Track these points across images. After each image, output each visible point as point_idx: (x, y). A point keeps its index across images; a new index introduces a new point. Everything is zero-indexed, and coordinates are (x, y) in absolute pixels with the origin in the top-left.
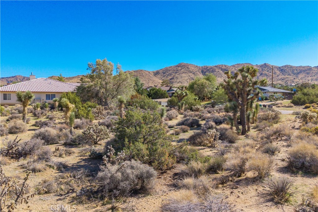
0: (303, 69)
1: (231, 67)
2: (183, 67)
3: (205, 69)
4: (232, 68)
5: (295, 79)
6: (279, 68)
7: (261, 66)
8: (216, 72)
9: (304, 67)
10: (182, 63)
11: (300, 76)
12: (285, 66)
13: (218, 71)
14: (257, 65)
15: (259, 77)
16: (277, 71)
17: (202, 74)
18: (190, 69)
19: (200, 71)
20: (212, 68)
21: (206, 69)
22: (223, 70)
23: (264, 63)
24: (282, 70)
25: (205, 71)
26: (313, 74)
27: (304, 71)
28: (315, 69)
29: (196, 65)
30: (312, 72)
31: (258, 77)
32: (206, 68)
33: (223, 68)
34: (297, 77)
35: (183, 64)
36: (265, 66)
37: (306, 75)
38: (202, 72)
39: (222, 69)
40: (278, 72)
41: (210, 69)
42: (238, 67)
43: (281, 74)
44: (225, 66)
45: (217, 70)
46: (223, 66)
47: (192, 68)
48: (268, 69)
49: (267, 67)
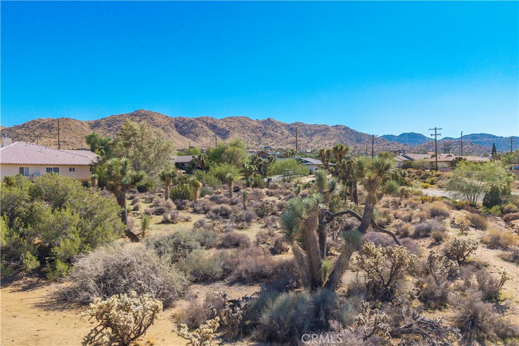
0: (319, 129)
1: (221, 121)
2: (144, 117)
3: (181, 122)
4: (223, 123)
5: (309, 142)
6: (288, 125)
7: (264, 122)
8: (198, 128)
9: (319, 126)
10: (141, 110)
11: (316, 138)
12: (296, 124)
13: (202, 127)
14: (257, 120)
15: (262, 138)
16: (285, 131)
17: (176, 130)
18: (156, 121)
19: (173, 125)
20: (191, 121)
21: (183, 122)
22: (209, 125)
23: (268, 118)
24: (291, 129)
25: (181, 125)
26: (331, 136)
27: (320, 131)
28: (333, 130)
29: (165, 114)
30: (329, 134)
31: (260, 138)
32: (181, 120)
33: (208, 122)
34: (311, 140)
35: (143, 112)
36: (269, 122)
37: (322, 137)
38: (176, 126)
39: (207, 124)
40: (287, 132)
41: (189, 122)
42: (231, 122)
43: (291, 135)
44: (212, 119)
45: (200, 125)
46: (209, 118)
47: (159, 120)
48: (273, 127)
49: (271, 124)
